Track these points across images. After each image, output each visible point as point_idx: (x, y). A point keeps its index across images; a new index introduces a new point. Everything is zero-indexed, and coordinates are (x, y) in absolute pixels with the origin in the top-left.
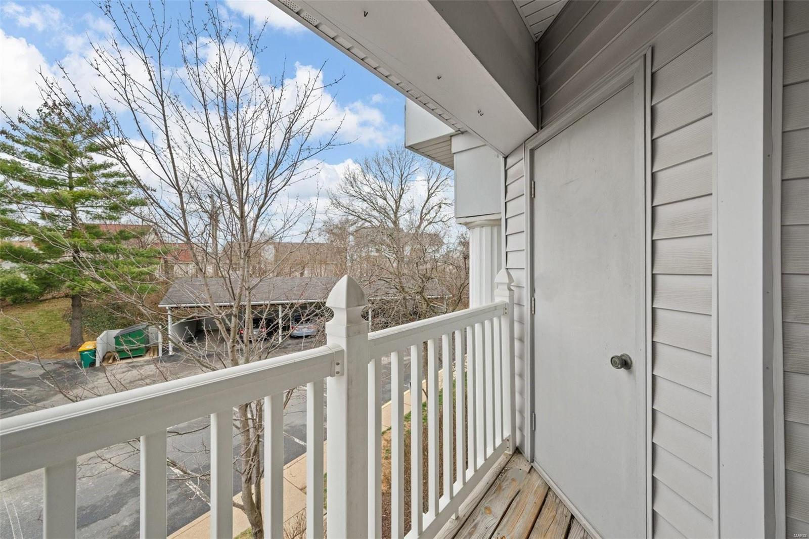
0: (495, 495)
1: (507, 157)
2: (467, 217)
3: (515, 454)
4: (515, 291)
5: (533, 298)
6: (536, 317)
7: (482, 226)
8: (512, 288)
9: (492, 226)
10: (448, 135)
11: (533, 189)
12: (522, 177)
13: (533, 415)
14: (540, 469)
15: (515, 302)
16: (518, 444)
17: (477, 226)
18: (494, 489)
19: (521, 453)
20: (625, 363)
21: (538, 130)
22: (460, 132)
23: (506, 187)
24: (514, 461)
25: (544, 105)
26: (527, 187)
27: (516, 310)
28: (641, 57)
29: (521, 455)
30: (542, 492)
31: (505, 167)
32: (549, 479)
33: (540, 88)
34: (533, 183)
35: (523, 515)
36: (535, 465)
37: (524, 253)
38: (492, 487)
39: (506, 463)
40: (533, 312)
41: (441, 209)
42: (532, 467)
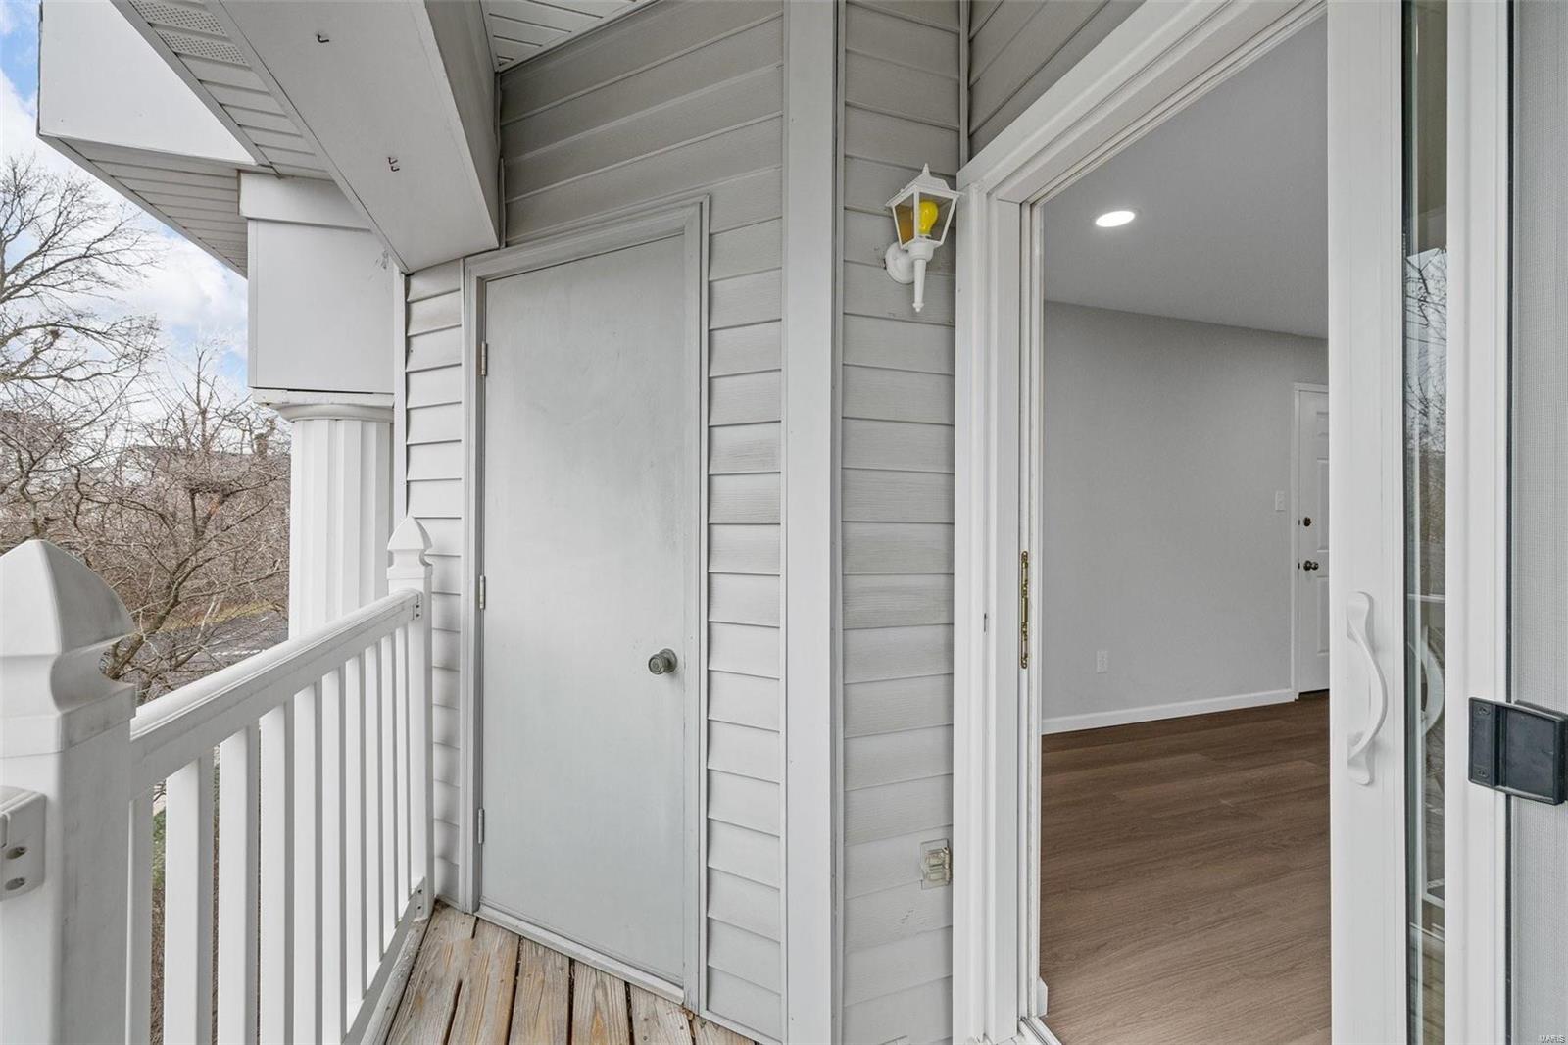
0: (413, 1020)
1: (412, 274)
2: (289, 390)
3: (436, 913)
4: (434, 566)
5: (481, 578)
6: (488, 615)
7: (336, 418)
8: (428, 560)
9: (365, 420)
10: (234, 163)
11: (483, 358)
12: (457, 326)
13: (480, 814)
14: (496, 913)
15: (433, 590)
16: (437, 890)
17: (322, 415)
18: (406, 1010)
19: (448, 906)
20: (666, 664)
21: (500, 245)
22: (271, 170)
23: (408, 340)
24: (436, 929)
25: (512, 202)
26: (468, 351)
27: (436, 605)
28: (694, 204)
29: (447, 910)
30: (509, 953)
31: (407, 296)
32: (517, 922)
33: (505, 166)
34: (483, 346)
35: (484, 1019)
36: (485, 912)
37: (461, 485)
38: (402, 1009)
39: (419, 941)
40: (481, 606)
41: (58, 343)
42: (478, 918)
